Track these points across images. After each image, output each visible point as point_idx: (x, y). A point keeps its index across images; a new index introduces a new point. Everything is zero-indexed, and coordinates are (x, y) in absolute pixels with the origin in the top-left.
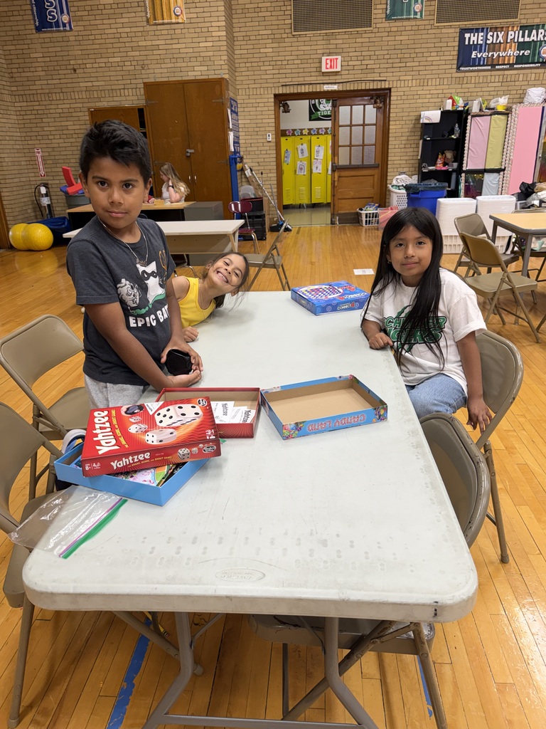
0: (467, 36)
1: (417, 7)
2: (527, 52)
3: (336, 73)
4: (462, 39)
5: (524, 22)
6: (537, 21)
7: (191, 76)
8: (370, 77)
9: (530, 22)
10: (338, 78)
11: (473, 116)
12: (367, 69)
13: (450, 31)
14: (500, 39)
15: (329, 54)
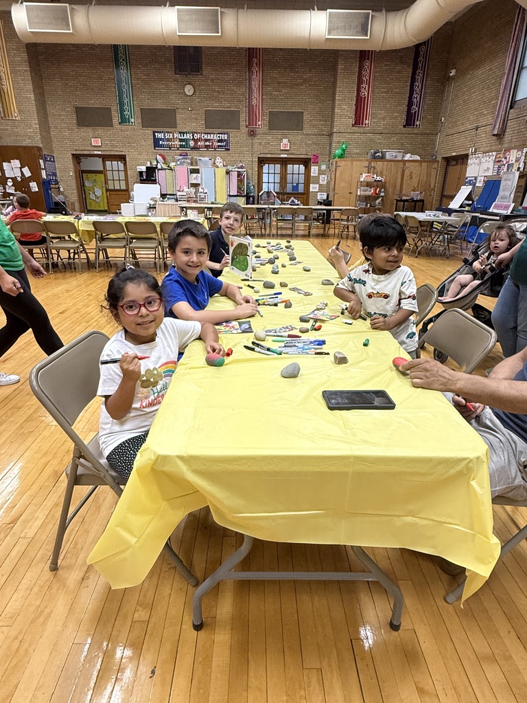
0: (156, 134)
1: (133, 120)
2: (184, 143)
3: (100, 146)
4: (154, 136)
5: (180, 130)
6: (185, 130)
7: (24, 144)
8: (116, 149)
9: (183, 131)
10: (101, 149)
11: (158, 170)
12: (113, 146)
13: (149, 132)
14: (171, 137)
15: (95, 138)
